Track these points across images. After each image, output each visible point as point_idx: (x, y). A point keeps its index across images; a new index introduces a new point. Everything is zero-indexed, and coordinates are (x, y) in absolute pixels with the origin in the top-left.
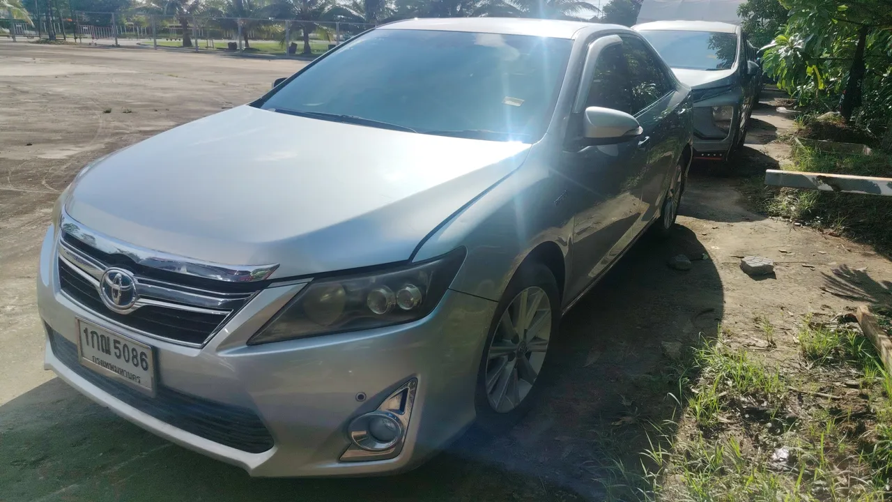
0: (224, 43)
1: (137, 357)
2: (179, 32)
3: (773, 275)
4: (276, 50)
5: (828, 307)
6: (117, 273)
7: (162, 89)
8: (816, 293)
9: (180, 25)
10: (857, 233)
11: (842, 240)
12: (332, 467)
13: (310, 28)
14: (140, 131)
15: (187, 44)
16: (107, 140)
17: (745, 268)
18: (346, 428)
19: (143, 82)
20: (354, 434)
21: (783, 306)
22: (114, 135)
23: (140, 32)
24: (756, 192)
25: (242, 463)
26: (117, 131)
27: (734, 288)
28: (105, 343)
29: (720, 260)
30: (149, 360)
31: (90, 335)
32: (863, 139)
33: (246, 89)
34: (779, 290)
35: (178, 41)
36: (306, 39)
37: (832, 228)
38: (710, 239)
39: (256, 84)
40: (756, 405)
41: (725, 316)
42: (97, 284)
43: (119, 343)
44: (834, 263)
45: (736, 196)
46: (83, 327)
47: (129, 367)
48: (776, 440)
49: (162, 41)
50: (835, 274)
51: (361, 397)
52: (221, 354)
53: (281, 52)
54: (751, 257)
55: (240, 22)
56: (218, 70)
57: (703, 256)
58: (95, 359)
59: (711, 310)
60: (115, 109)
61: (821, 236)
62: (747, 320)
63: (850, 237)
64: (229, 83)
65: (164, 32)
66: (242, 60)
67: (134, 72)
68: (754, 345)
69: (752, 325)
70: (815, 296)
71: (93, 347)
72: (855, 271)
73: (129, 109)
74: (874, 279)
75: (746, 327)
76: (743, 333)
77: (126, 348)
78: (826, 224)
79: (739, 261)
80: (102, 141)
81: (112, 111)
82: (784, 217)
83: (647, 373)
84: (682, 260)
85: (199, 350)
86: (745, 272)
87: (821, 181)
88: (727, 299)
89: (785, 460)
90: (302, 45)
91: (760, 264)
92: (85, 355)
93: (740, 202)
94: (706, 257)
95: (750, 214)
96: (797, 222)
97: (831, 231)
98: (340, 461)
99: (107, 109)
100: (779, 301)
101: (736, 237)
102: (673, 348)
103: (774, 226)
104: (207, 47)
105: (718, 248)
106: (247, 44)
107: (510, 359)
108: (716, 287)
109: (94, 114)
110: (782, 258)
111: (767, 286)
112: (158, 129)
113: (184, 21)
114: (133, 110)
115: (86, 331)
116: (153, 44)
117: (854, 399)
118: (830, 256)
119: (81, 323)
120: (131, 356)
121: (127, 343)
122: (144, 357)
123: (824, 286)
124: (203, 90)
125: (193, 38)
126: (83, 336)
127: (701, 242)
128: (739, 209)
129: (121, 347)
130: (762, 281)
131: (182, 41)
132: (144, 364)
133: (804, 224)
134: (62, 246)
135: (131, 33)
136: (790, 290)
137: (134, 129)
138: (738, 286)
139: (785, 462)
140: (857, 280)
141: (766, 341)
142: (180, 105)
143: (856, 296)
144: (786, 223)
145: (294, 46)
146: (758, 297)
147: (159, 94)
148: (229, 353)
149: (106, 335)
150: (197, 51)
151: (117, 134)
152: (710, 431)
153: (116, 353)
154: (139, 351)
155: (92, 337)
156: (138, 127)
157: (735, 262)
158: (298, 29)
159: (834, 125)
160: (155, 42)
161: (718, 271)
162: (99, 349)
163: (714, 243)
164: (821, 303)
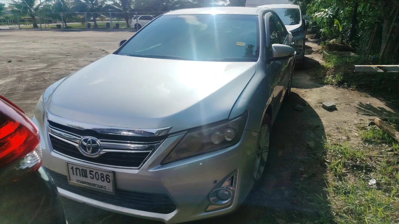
0: (54, 25)
1: (104, 177)
2: (30, 21)
3: (336, 109)
4: (80, 27)
5: (362, 120)
6: (88, 139)
7: (33, 49)
8: (355, 115)
9: (31, 17)
10: (362, 89)
11: (356, 92)
12: (203, 215)
13: (96, 16)
14: (31, 70)
15: (35, 27)
16: (16, 75)
17: (325, 107)
18: (208, 197)
19: (22, 46)
20: (211, 199)
21: (345, 121)
22: (18, 73)
23: (10, 22)
24: (316, 75)
25: (162, 219)
26: (19, 71)
27: (323, 116)
28: (84, 173)
29: (313, 105)
30: (111, 178)
31: (75, 170)
32: (349, 50)
33: (74, 46)
34: (341, 115)
35: (30, 25)
36: (94, 20)
37: (351, 87)
38: (306, 96)
39: (78, 44)
40: (354, 163)
41: (325, 128)
42: (77, 145)
43: (92, 171)
44: (357, 102)
45: (308, 77)
46: (70, 166)
47: (100, 183)
48: (368, 177)
49: (22, 26)
50: (360, 106)
51: (215, 182)
52: (150, 170)
53: (82, 28)
54: (326, 103)
55: (62, 14)
56: (56, 38)
57: (306, 104)
58: (78, 181)
59: (318, 126)
60: (13, 60)
61: (347, 91)
62: (334, 129)
63: (359, 90)
64: (64, 44)
65: (23, 21)
66: (66, 33)
67: (14, 41)
68: (342, 139)
69: (337, 131)
70: (355, 116)
71: (77, 175)
72: (366, 104)
73: (21, 59)
74: (374, 106)
75: (335, 132)
76: (335, 134)
77: (97, 174)
78: (349, 86)
79: (321, 104)
80: (13, 76)
81: (12, 61)
82: (331, 84)
83: (304, 156)
84: (299, 106)
85: (138, 170)
86: (325, 109)
87: (379, 68)
88: (323, 121)
89: (374, 184)
90: (93, 24)
91: (331, 105)
92: (71, 180)
93: (311, 80)
94: (307, 104)
95: (317, 85)
96: (336, 86)
97: (351, 88)
98: (206, 211)
99: (9, 61)
100: (342, 119)
101: (315, 94)
102: (312, 144)
103: (328, 89)
104: (46, 27)
105: (310, 100)
106: (66, 24)
107: (259, 157)
108: (316, 116)
109: (3, 63)
110: (337, 102)
111: (335, 114)
112: (39, 68)
113: (33, 16)
114: (23, 60)
115: (72, 168)
116: (18, 27)
117: (392, 156)
118: (354, 99)
119: (69, 165)
120: (100, 177)
121: (97, 171)
122: (108, 177)
123: (357, 112)
124: (53, 48)
125: (39, 23)
126: (71, 170)
127: (302, 98)
128: (311, 83)
129: (94, 173)
130: (333, 112)
131: (32, 25)
132: (108, 180)
133: (340, 87)
134: (50, 128)
135: (5, 23)
136: (345, 114)
137: (27, 69)
138: (324, 115)
139: (375, 185)
140: (368, 107)
141: (345, 137)
142: (44, 56)
143: (370, 114)
144: (332, 87)
145: (89, 24)
146: (334, 119)
147: (32, 51)
148: (155, 169)
149: (85, 169)
150: (41, 29)
151: (19, 72)
152: (341, 177)
153: (91, 177)
154: (105, 174)
155: (76, 171)
156: (29, 68)
157: (319, 105)
158: (90, 16)
159: (337, 45)
160: (19, 26)
161: (314, 109)
162: (80, 176)
163: (308, 98)
164: (359, 118)
